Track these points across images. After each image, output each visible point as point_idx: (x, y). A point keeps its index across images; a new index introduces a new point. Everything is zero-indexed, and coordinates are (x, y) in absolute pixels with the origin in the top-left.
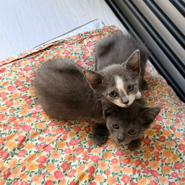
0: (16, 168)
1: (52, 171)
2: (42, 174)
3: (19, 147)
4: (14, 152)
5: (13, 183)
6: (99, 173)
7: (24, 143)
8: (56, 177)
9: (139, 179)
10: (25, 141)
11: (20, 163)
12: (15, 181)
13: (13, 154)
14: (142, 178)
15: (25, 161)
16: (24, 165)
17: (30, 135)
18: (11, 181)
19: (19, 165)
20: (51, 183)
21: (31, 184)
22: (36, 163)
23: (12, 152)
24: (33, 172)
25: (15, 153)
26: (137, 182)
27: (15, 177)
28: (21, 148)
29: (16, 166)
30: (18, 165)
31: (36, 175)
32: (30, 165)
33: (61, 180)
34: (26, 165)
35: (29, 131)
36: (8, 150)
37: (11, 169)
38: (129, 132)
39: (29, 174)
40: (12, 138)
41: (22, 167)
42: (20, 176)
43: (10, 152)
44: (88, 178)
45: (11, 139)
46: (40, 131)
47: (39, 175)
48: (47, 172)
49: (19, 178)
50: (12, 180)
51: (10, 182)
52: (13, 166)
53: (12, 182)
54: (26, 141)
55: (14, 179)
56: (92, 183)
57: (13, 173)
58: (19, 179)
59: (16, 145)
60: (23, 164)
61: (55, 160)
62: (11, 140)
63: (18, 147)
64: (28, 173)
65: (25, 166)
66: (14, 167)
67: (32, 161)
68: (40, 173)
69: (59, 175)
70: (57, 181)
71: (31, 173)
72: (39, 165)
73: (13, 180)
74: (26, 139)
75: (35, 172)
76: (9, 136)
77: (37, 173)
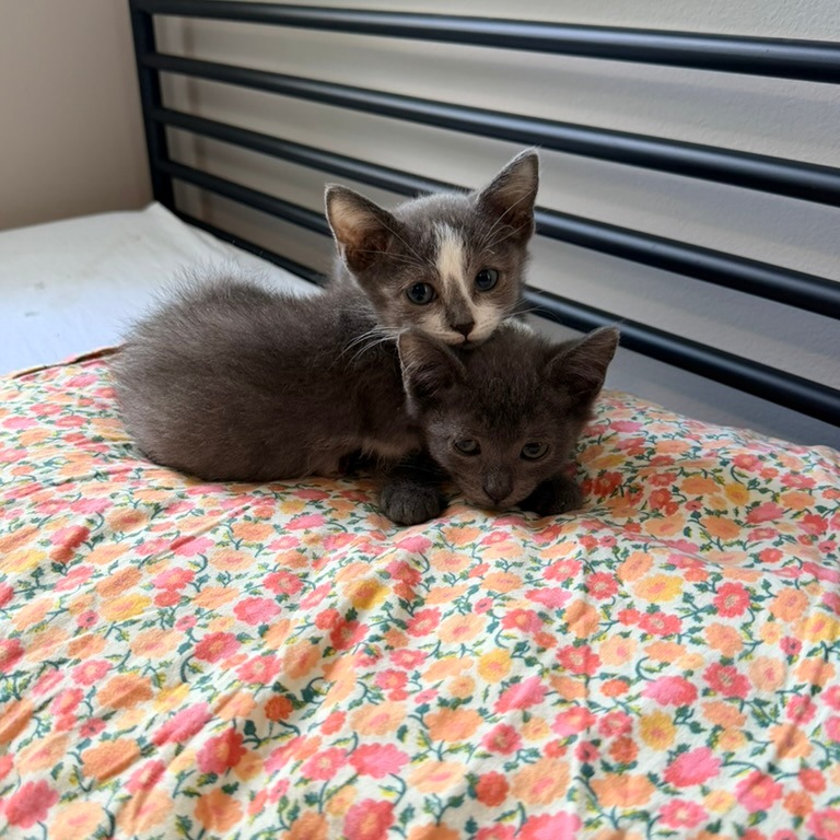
0: (51, 625)
1: (226, 604)
2: (176, 622)
3: (58, 563)
4: (37, 581)
5: (33, 681)
6: (439, 583)
7: (83, 550)
8: (249, 619)
9: (619, 561)
10: (87, 544)
11: (64, 606)
12: (46, 673)
13: (34, 588)
14: (630, 554)
15: (90, 596)
16: (86, 609)
17: (106, 523)
18: (27, 676)
19: (63, 610)
20: (225, 645)
21: (126, 664)
22: (143, 592)
23: (26, 583)
24: (133, 622)
25: (42, 583)
26: (613, 572)
27: (45, 659)
28: (68, 565)
29: (47, 618)
30: (57, 613)
31: (147, 629)
32: (119, 602)
33: (274, 625)
34: (97, 609)
35: (103, 511)
36: (7, 580)
37: (26, 631)
38: (523, 456)
39: (115, 633)
40: (27, 541)
41: (76, 616)
42: (69, 649)
43: (20, 582)
44: (398, 596)
45: (21, 545)
46: (152, 508)
47: (163, 628)
48: (198, 612)
49: (65, 656)
50: (28, 672)
51: (20, 680)
52: (33, 621)
53: (29, 681)
54: (92, 543)
55: (42, 665)
56: (418, 614)
57: (33, 647)
58: (63, 661)
59: (48, 558)
60: (81, 605)
61: (233, 573)
62: (21, 548)
63: (53, 564)
64: (110, 630)
65: (91, 611)
66: (36, 624)
67: (123, 592)
68: (167, 622)
69: (259, 612)
70: (253, 630)
71: (121, 627)
72: (159, 600)
73: (35, 672)
74: (91, 535)
75: (142, 622)
76: (13, 535)
77: (153, 623)
